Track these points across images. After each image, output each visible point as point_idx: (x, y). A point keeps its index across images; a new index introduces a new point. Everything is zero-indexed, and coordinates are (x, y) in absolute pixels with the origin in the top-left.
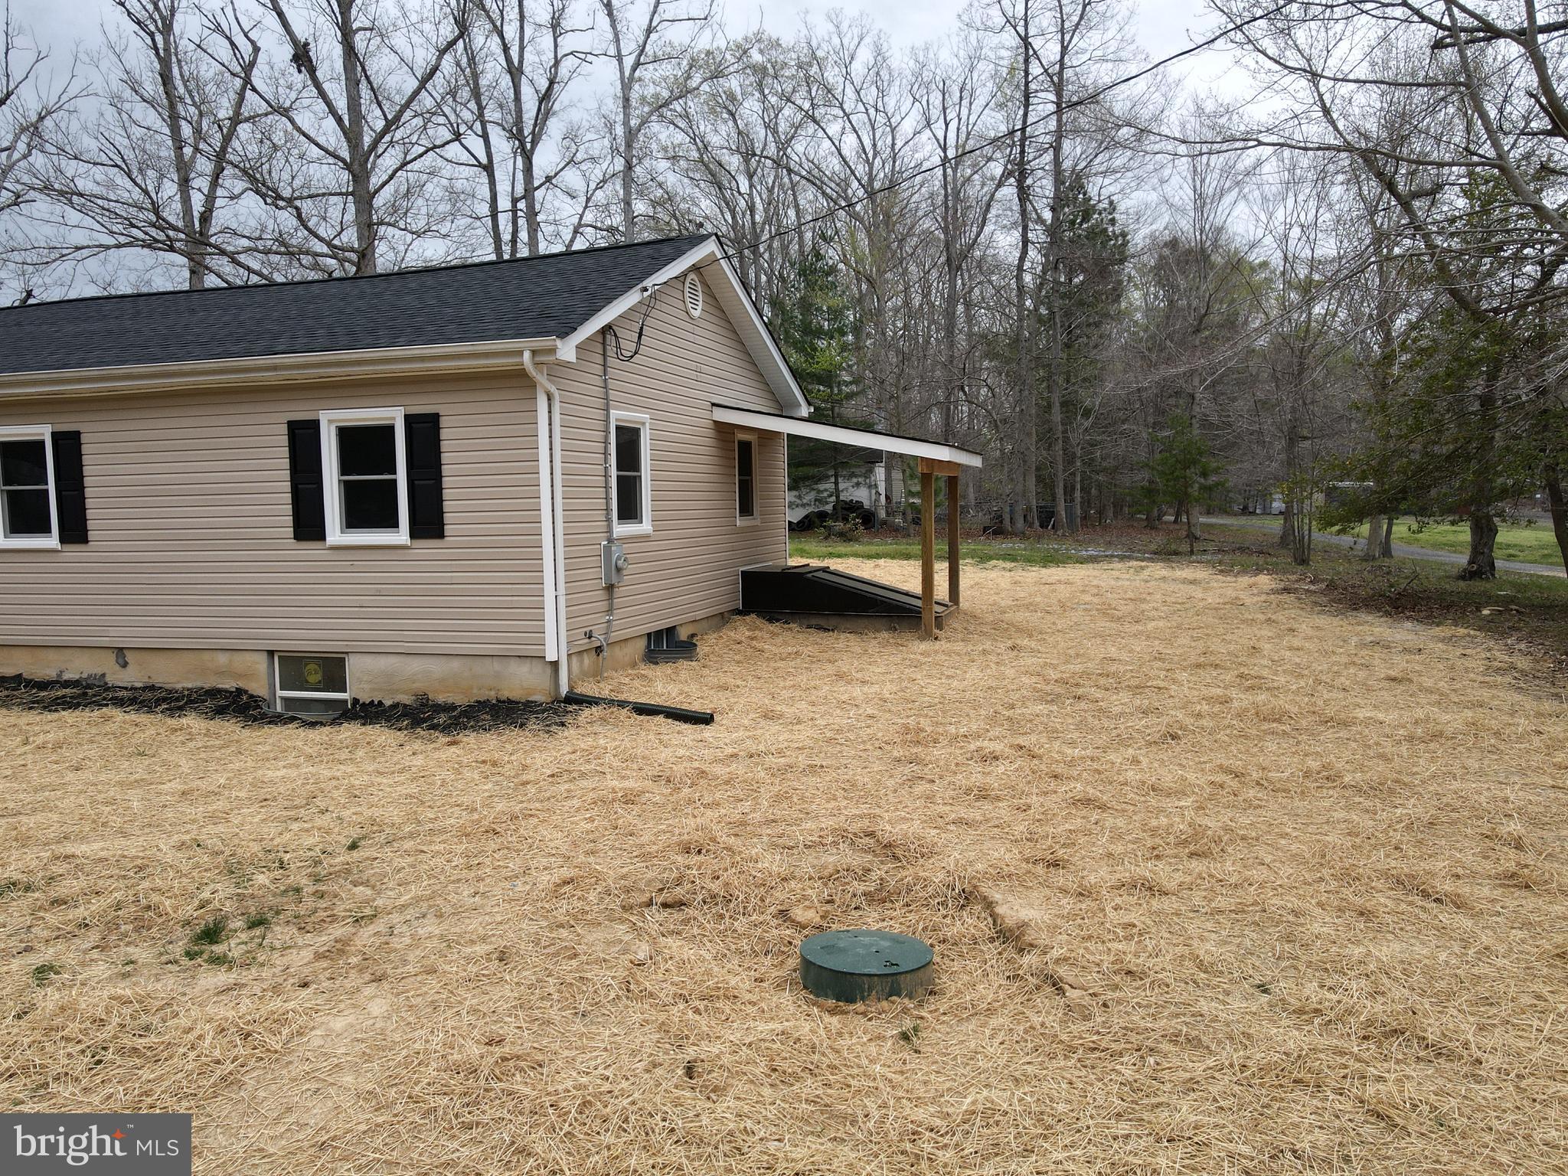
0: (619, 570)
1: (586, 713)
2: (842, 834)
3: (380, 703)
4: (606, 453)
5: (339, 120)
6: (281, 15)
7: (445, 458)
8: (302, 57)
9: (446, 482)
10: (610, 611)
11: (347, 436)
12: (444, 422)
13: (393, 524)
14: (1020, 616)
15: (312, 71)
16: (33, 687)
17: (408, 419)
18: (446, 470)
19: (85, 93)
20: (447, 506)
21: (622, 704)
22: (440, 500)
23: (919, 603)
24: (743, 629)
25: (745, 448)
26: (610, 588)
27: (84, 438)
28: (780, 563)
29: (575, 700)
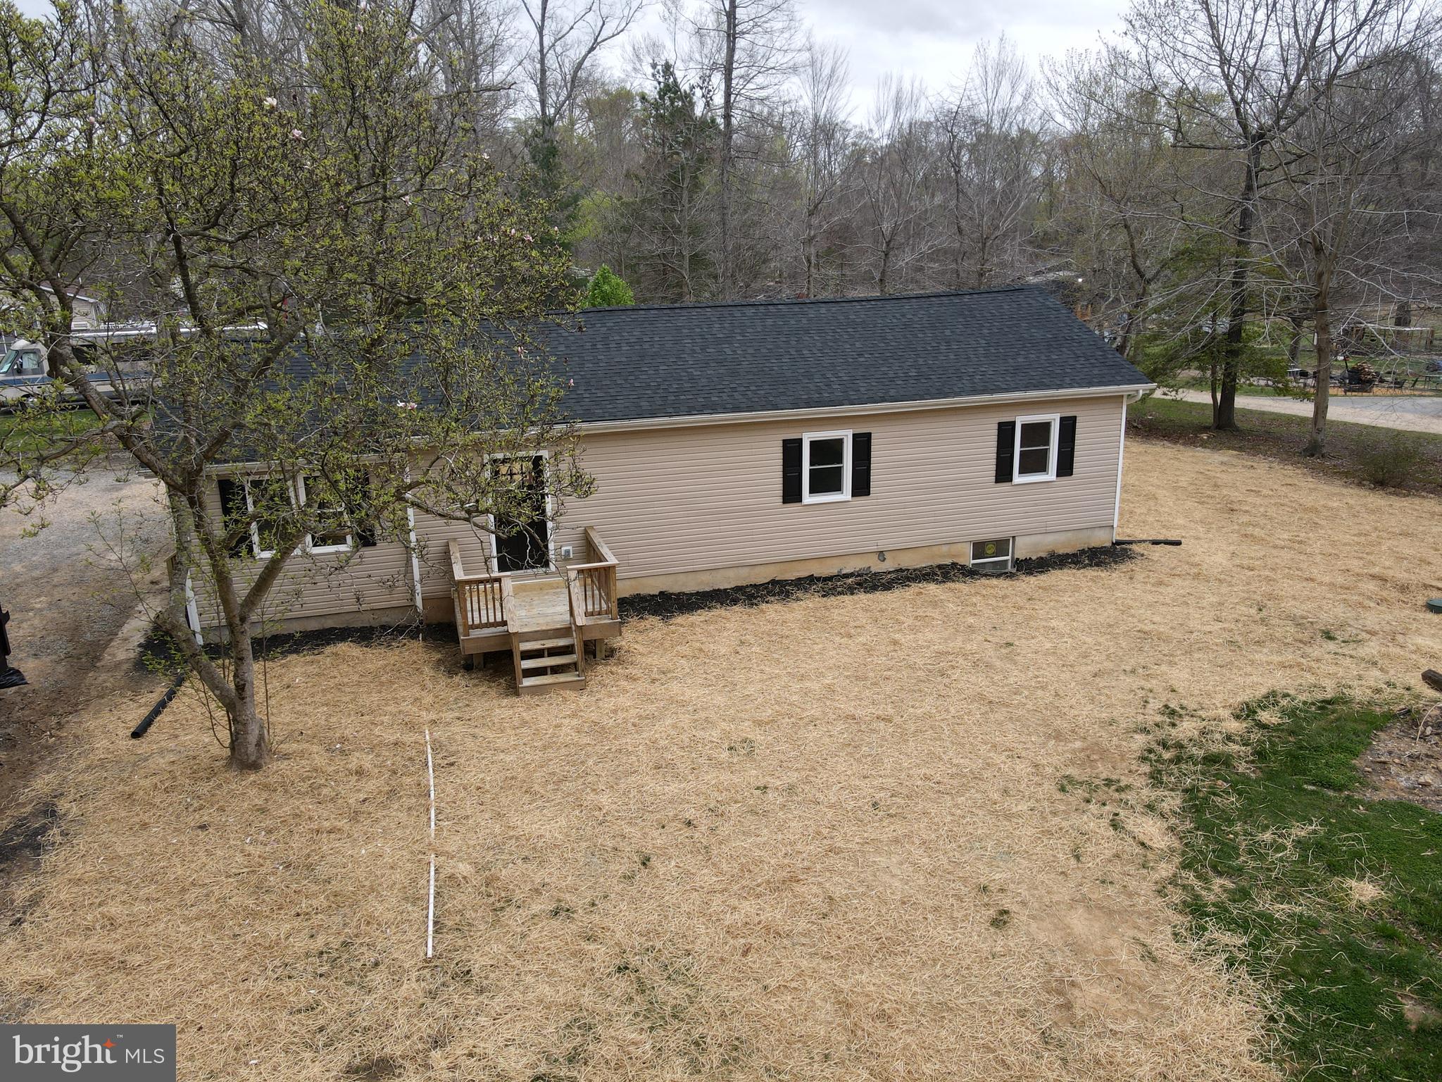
3: (1030, 558)
7: (1077, 437)
9: (1076, 448)
11: (1027, 428)
12: (1078, 420)
13: (1046, 470)
16: (824, 581)
17: (1061, 419)
18: (1076, 442)
20: (1075, 460)
21: (1143, 542)
22: (1072, 457)
27: (874, 436)
29: (1118, 543)
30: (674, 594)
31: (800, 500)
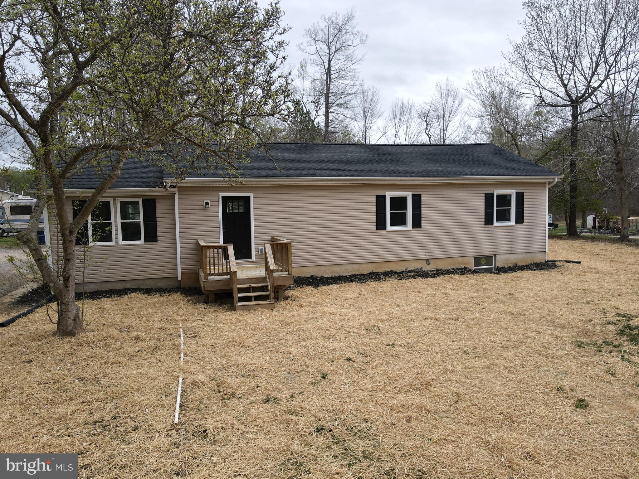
3: (504, 267)
7: (524, 203)
9: (524, 209)
11: (499, 197)
12: (525, 194)
13: (510, 220)
16: (398, 274)
17: (516, 193)
18: (524, 206)
20: (524, 215)
27: (422, 196)
30: (319, 277)
31: (385, 229)
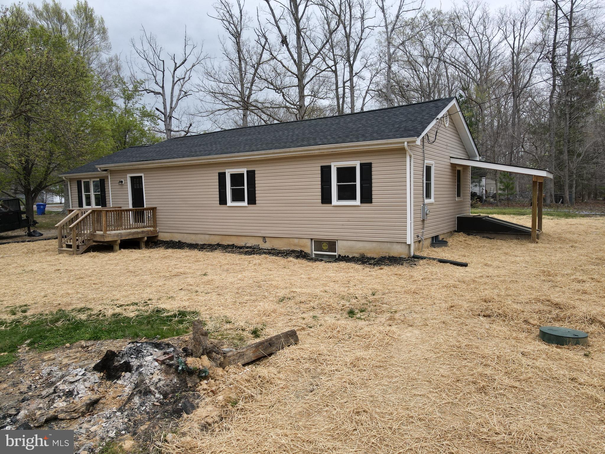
0: (427, 214)
1: (421, 262)
2: (538, 300)
3: (348, 256)
4: (423, 175)
5: (295, 61)
6: (278, 27)
7: (373, 177)
8: (284, 41)
9: (373, 185)
10: (423, 228)
11: (340, 170)
12: (373, 165)
13: (354, 198)
14: (568, 236)
15: (287, 45)
16: (238, 248)
17: (361, 165)
18: (373, 181)
19: (206, 58)
20: (373, 193)
21: (434, 259)
22: (371, 191)
23: (531, 230)
24: (462, 237)
25: (459, 172)
26: (423, 221)
27: (256, 172)
28: (468, 214)
29: (415, 257)
31: (226, 204)
